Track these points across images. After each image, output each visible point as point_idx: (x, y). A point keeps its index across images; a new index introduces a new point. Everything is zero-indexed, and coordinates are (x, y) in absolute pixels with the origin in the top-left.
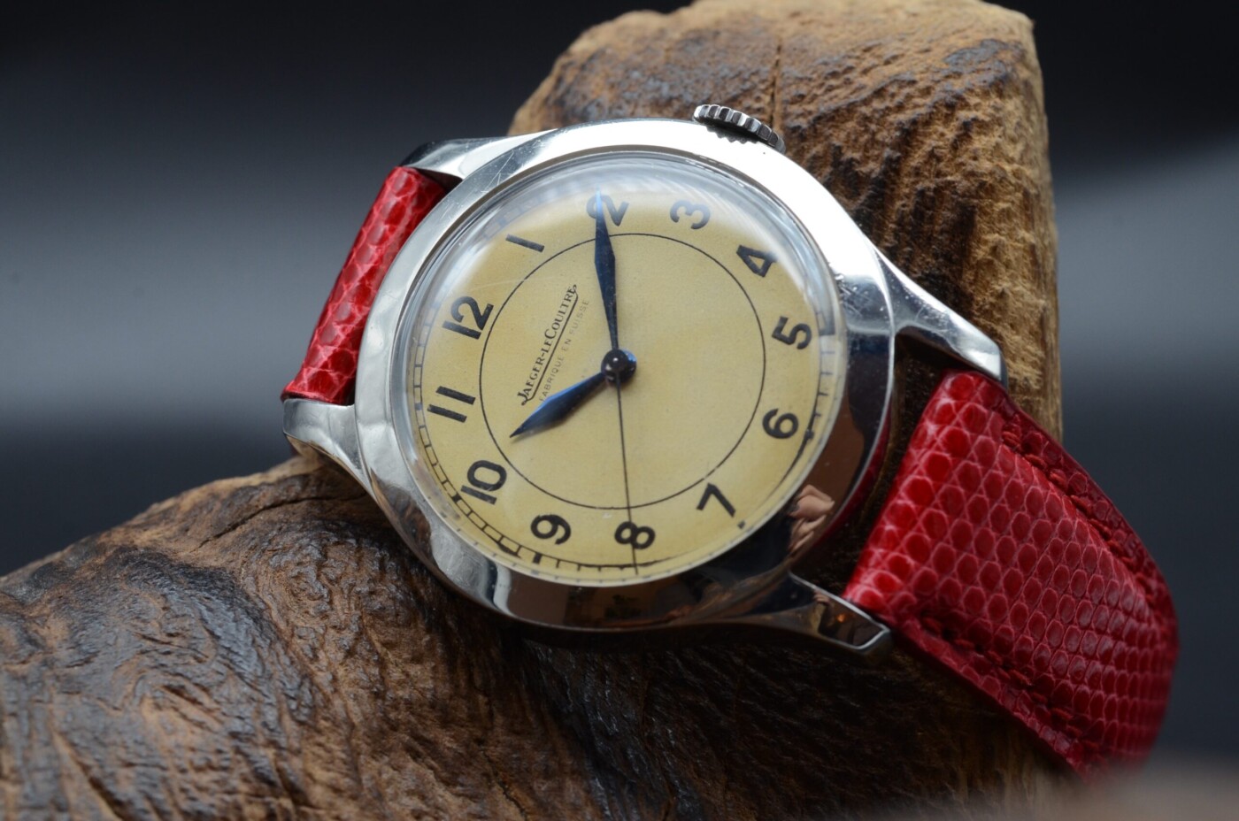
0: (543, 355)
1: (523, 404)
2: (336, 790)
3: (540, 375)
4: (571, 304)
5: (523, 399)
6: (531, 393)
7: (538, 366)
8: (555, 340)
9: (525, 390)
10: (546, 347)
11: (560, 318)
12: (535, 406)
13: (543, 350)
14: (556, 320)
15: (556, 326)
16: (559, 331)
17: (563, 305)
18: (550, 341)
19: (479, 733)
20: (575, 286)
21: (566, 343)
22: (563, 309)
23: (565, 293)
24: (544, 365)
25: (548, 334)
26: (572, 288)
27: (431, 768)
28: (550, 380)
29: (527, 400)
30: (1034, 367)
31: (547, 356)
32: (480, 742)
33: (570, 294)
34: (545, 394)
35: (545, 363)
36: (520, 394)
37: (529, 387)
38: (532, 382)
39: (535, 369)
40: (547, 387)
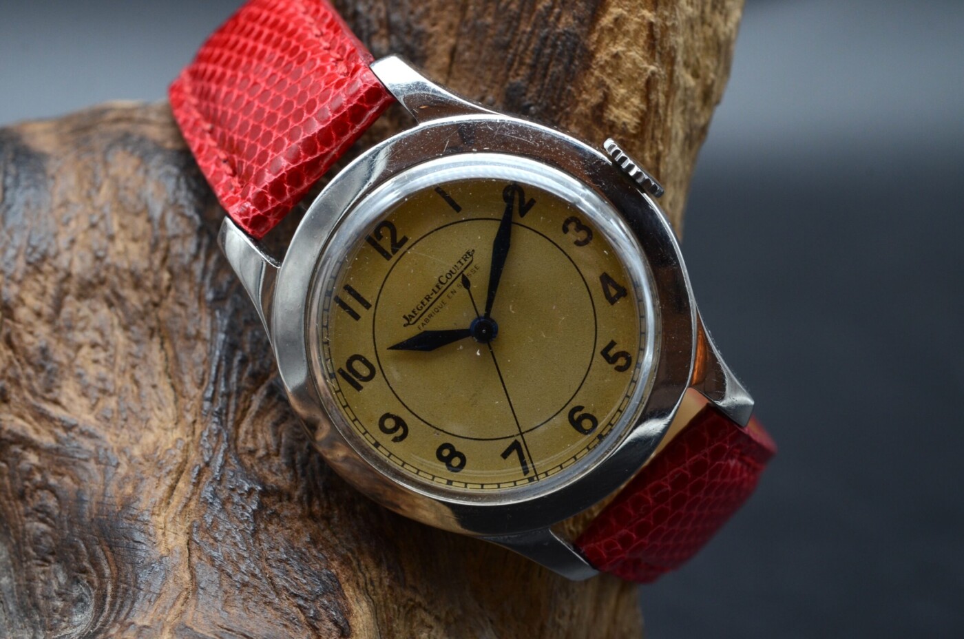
0: (432, 294)
1: (405, 326)
2: (39, 314)
3: (424, 309)
4: (466, 264)
5: (406, 322)
6: (413, 320)
7: (425, 301)
8: (445, 287)
9: (410, 316)
10: (436, 289)
11: (454, 271)
12: (413, 331)
13: (433, 290)
14: (451, 271)
15: (449, 276)
16: (450, 281)
17: (460, 262)
18: (440, 285)
19: (156, 299)
20: (473, 251)
21: (452, 292)
22: (459, 265)
23: (464, 253)
24: (430, 303)
25: (441, 280)
26: (471, 251)
27: (117, 315)
28: (430, 316)
29: (409, 324)
30: (634, 116)
31: (435, 296)
32: (156, 305)
33: (468, 256)
34: (423, 324)
35: (431, 301)
36: (405, 317)
37: (414, 315)
38: (417, 311)
39: (422, 303)
40: (427, 321)
